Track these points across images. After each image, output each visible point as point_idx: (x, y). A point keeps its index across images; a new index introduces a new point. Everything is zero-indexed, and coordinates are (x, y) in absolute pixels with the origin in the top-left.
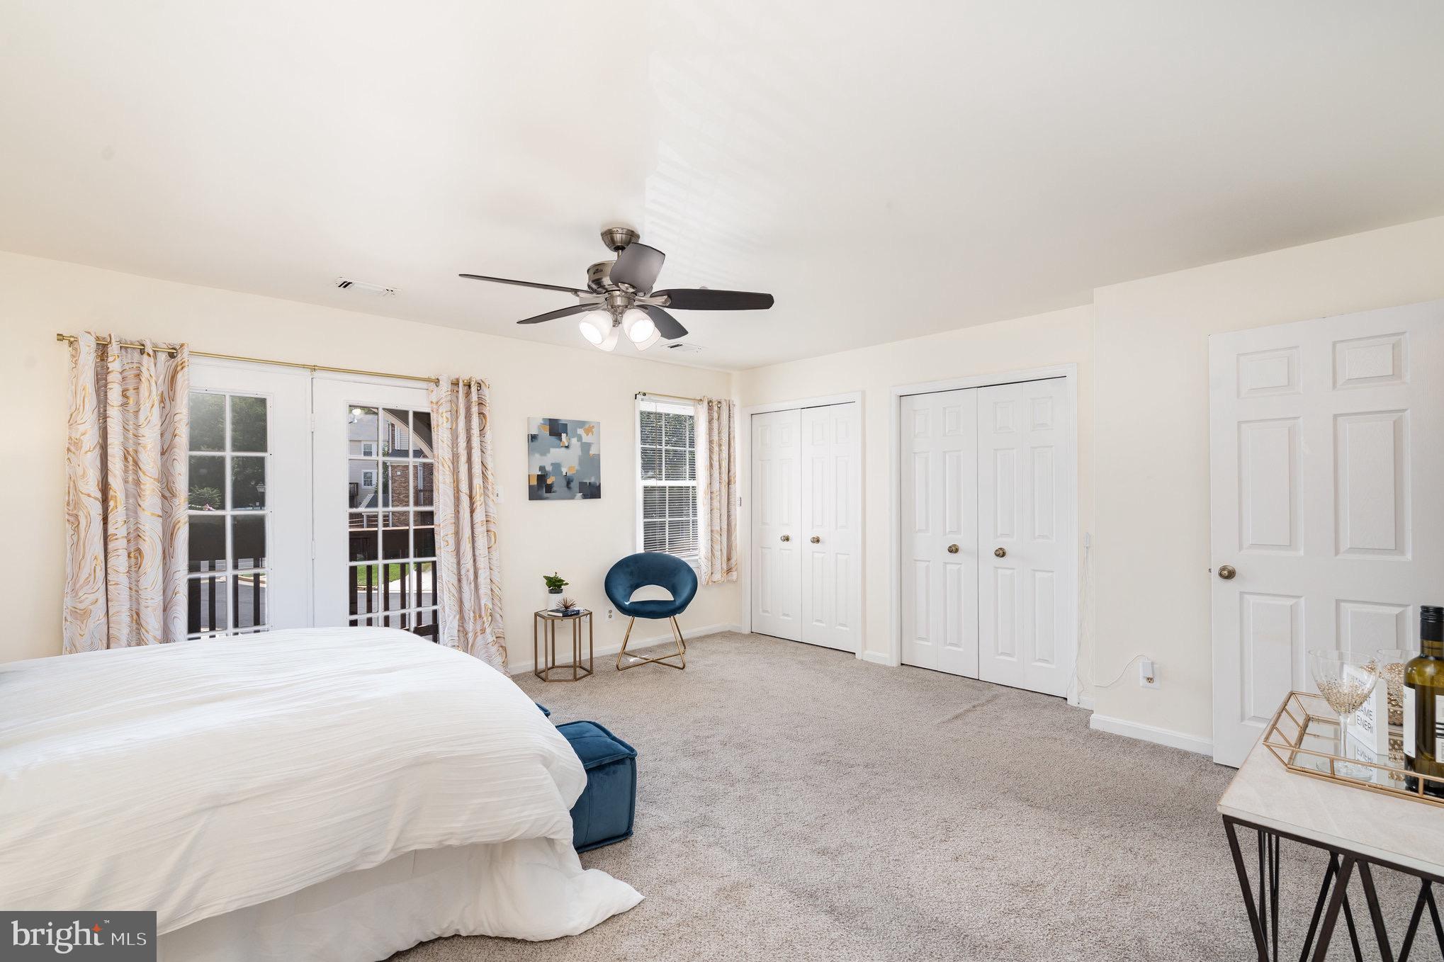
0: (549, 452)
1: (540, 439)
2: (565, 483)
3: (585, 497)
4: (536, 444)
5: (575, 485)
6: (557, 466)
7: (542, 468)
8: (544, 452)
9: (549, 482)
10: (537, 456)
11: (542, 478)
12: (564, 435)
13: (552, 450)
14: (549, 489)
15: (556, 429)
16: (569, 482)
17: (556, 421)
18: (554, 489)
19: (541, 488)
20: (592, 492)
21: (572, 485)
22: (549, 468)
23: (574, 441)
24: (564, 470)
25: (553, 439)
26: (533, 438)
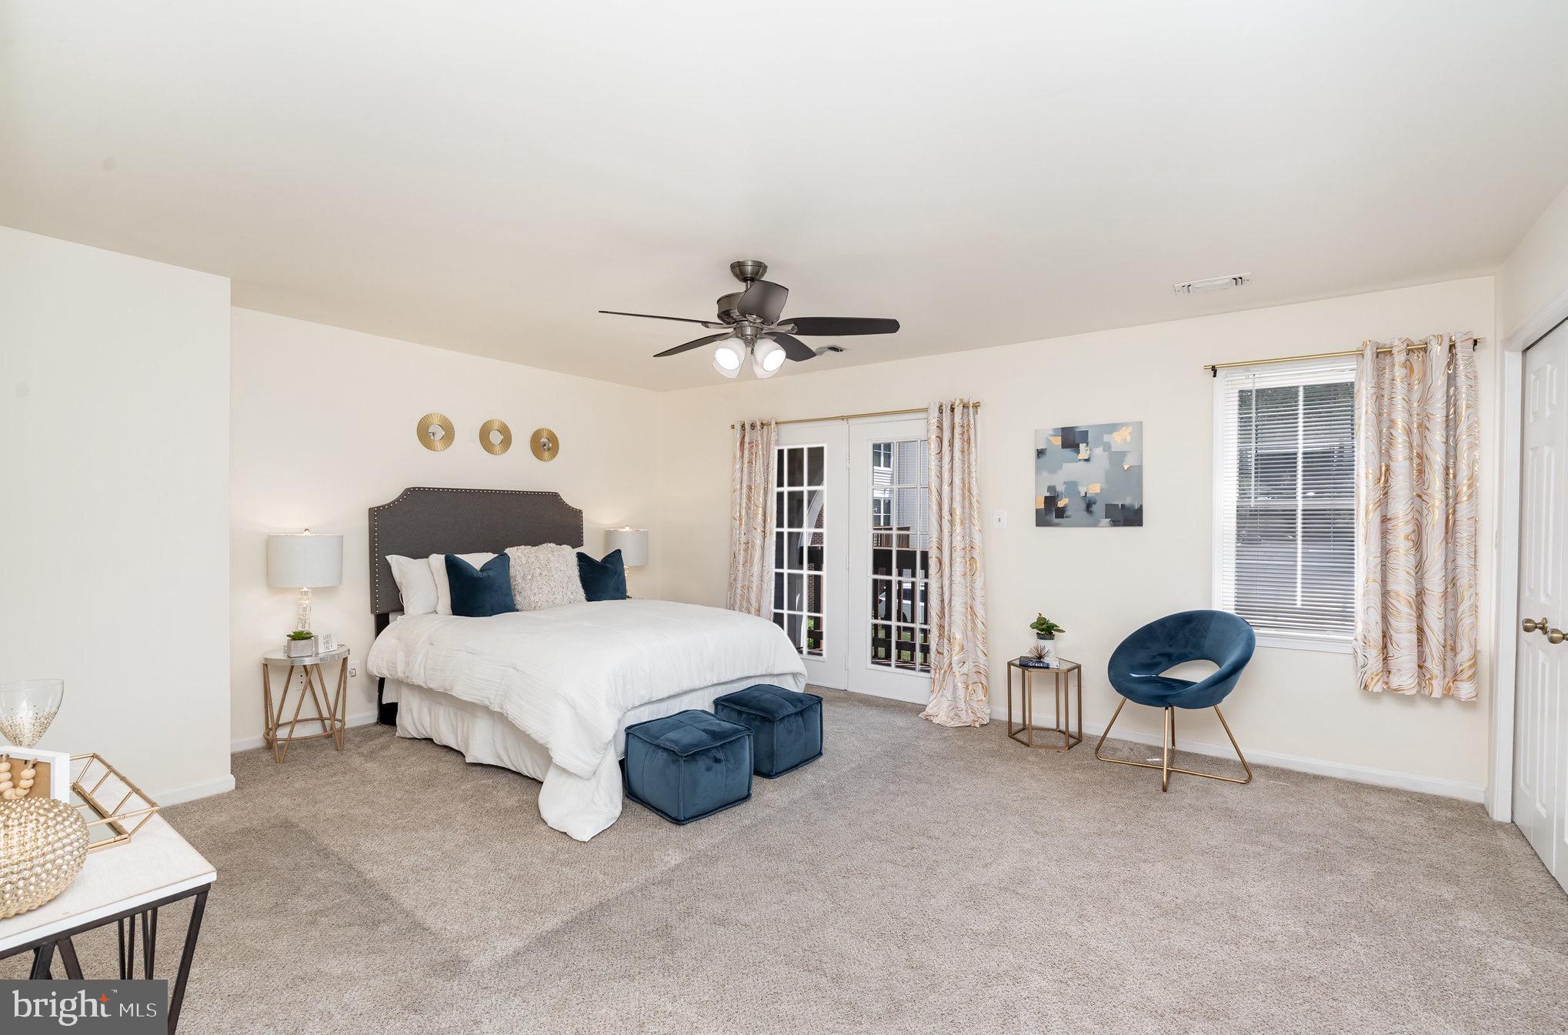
0: (1060, 467)
1: (1048, 453)
2: (1084, 506)
3: (1115, 523)
4: (1042, 460)
5: (1099, 509)
6: (1072, 486)
7: (1051, 489)
8: (1053, 471)
9: (1060, 504)
10: (1045, 474)
11: (1051, 501)
12: (1082, 446)
13: (1066, 466)
14: (1061, 513)
15: (1072, 439)
16: (1089, 505)
17: (1072, 429)
18: (1068, 513)
19: (1051, 512)
20: (1130, 517)
21: (1094, 508)
22: (1060, 488)
23: (1099, 451)
24: (1082, 491)
25: (1068, 452)
26: (1040, 453)
